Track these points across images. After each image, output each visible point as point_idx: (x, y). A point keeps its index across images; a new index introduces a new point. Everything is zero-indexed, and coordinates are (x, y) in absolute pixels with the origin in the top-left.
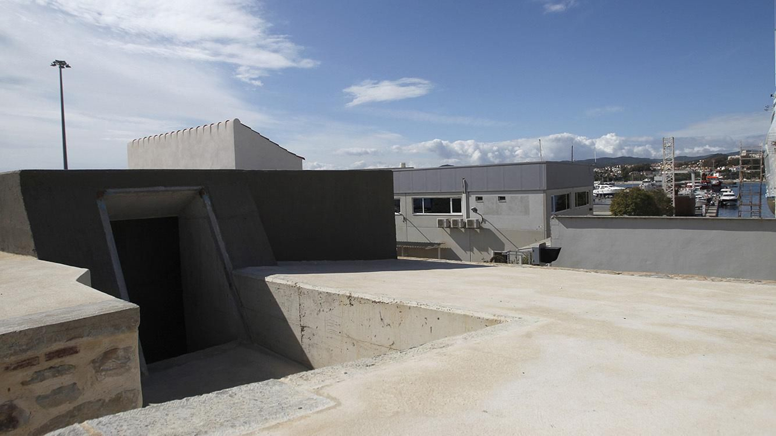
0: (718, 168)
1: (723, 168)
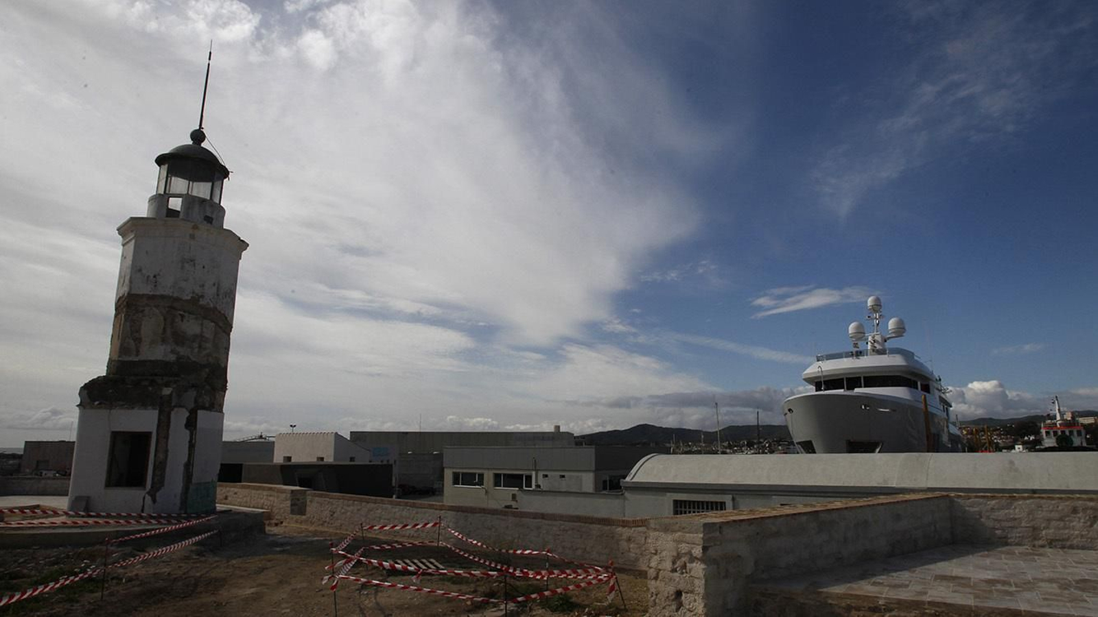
0: (1026, 438)
1: (1032, 438)
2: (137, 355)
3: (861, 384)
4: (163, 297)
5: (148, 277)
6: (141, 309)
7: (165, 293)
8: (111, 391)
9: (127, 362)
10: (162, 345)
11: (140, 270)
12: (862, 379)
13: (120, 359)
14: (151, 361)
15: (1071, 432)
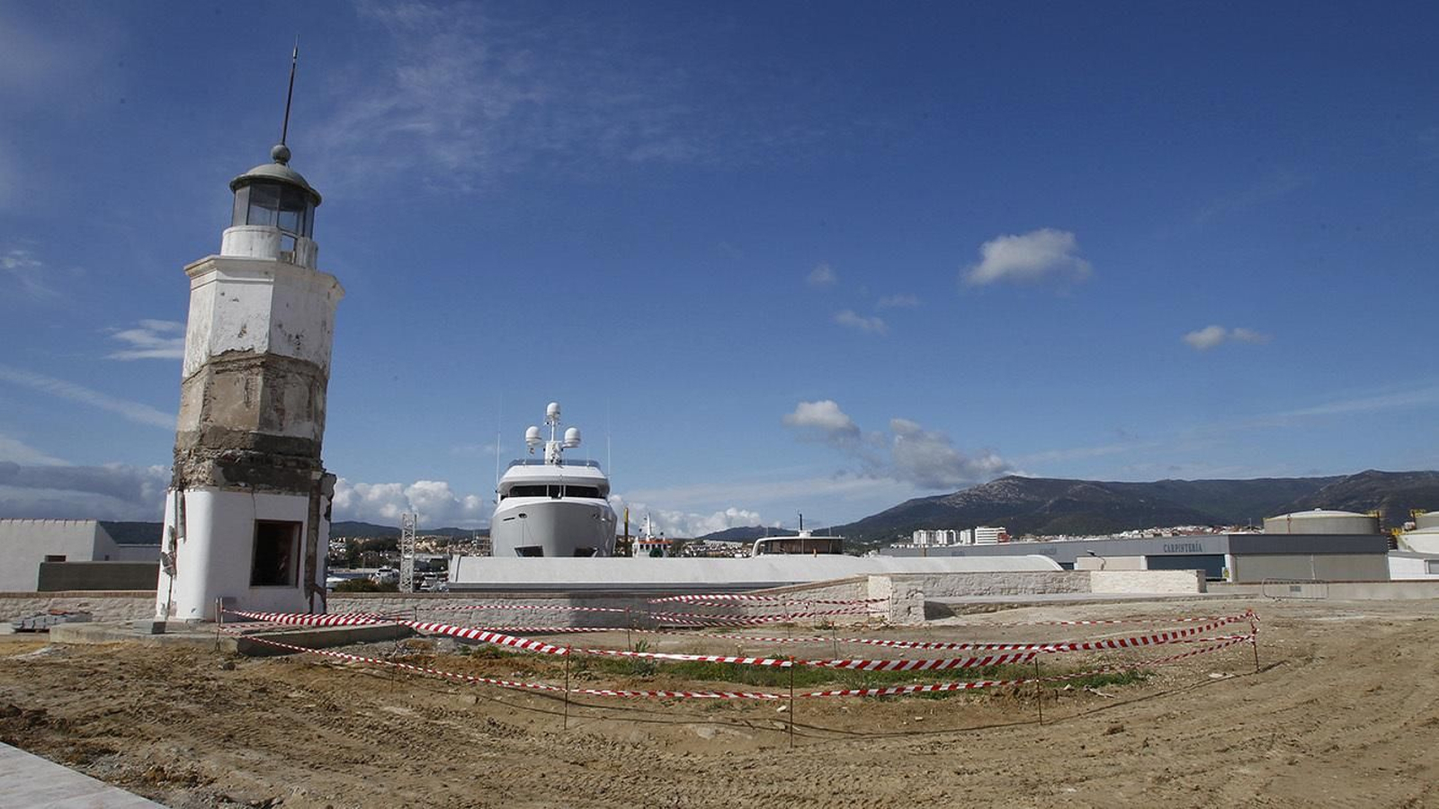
2: (281, 430)
3: (550, 490)
4: (306, 363)
5: (290, 336)
6: (282, 373)
7: (309, 360)
8: (252, 470)
9: (269, 436)
10: (309, 421)
11: (280, 326)
12: (548, 489)
13: (260, 432)
14: (297, 439)
15: (659, 546)
